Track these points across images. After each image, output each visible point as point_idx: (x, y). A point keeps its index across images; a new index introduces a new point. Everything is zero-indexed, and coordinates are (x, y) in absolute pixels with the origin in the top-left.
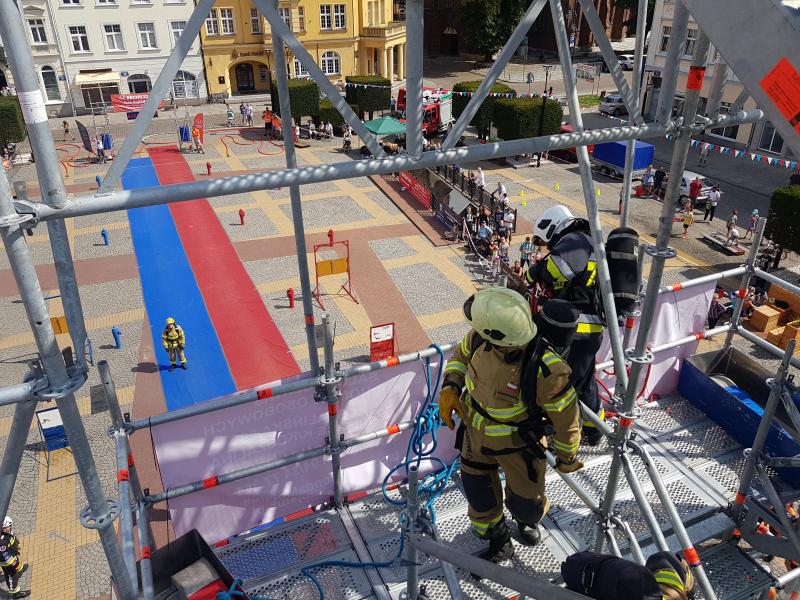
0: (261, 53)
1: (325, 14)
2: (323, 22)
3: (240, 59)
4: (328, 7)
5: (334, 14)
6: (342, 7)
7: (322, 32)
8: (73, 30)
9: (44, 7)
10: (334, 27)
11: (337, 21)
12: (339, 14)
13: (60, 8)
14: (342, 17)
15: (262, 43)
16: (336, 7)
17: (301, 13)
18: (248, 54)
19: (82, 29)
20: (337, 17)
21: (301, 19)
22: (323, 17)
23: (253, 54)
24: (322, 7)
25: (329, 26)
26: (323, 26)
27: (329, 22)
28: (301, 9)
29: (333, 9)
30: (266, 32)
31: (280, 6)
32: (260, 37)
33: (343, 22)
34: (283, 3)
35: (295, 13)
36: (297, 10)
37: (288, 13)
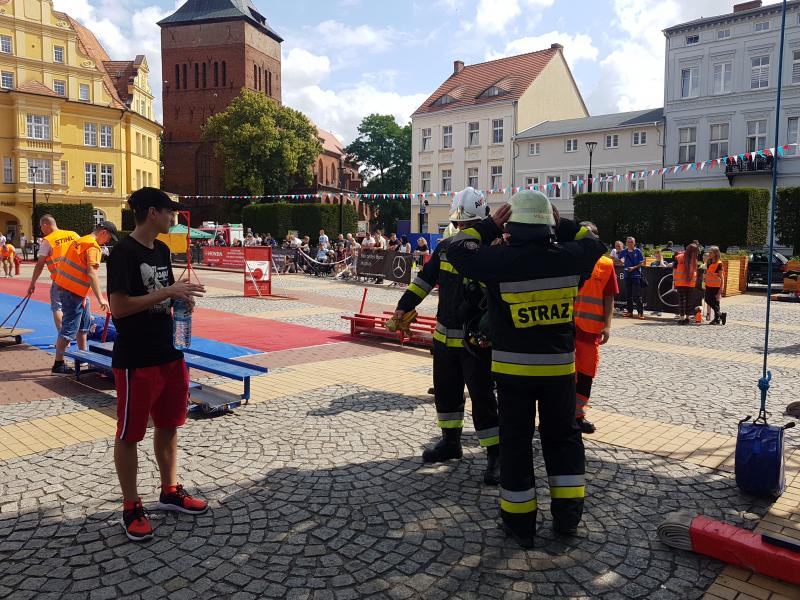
0: (12, 204)
1: (91, 173)
2: (88, 180)
4: (94, 166)
5: (100, 173)
6: (110, 167)
7: (85, 189)
10: (100, 185)
11: (104, 181)
12: (106, 174)
14: (110, 177)
15: (14, 192)
16: (103, 167)
17: (63, 169)
20: (103, 176)
21: (63, 174)
22: (88, 175)
24: (88, 166)
25: (94, 184)
26: (88, 184)
27: (94, 180)
28: (64, 164)
29: (99, 168)
30: (22, 180)
31: (40, 157)
32: (13, 185)
33: (110, 182)
34: (44, 154)
35: (57, 165)
36: (59, 163)
37: (49, 165)
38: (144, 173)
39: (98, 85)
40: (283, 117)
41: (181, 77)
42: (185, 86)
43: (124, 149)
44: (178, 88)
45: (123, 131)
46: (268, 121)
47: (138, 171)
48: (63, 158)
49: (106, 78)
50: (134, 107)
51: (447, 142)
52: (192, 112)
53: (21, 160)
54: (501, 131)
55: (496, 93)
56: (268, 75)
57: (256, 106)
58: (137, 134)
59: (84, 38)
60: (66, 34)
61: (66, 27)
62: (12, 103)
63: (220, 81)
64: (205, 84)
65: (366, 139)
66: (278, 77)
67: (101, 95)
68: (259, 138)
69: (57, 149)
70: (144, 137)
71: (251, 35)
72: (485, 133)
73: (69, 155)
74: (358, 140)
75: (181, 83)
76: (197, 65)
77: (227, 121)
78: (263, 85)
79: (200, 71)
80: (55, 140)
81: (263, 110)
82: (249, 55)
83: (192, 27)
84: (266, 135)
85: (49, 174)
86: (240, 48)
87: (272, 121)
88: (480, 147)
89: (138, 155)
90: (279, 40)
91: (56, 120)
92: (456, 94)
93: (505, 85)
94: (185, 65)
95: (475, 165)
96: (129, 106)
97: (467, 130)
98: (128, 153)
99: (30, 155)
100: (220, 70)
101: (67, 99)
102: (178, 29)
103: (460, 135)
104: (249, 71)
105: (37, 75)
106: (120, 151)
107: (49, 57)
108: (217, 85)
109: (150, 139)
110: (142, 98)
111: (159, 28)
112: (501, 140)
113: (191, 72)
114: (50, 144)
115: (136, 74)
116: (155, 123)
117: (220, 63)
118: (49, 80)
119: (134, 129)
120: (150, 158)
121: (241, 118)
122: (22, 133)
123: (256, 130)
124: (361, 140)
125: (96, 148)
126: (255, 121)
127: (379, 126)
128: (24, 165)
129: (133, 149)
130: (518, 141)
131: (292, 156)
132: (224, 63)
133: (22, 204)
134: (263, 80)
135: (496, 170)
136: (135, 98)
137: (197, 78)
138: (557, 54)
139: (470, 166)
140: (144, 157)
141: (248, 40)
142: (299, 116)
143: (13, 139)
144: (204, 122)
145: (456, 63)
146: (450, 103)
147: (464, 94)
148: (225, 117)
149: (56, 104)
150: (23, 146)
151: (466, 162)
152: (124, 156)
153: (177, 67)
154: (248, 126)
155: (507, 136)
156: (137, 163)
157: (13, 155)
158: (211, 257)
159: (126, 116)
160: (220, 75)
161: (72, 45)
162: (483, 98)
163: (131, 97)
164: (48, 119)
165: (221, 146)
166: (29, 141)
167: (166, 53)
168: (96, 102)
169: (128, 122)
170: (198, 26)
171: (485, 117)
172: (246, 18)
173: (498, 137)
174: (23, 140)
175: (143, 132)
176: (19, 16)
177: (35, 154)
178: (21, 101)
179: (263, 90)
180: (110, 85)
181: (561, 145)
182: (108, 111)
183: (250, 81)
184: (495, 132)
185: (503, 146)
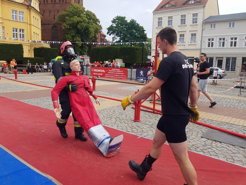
1: (15, 32)
2: (14, 35)
4: (16, 29)
5: (18, 33)
6: (23, 30)
7: (13, 39)
10: (19, 38)
11: (20, 36)
12: (22, 33)
16: (20, 30)
20: (20, 34)
21: (3, 32)
24: (13, 29)
25: (17, 37)
26: (14, 37)
29: (18, 30)
33: (23, 36)
35: (1, 29)
36: (1, 27)
38: (36, 33)
40: (88, 15)
42: (47, 2)
43: (29, 23)
44: (44, 2)
47: (34, 32)
48: (3, 25)
50: (32, 5)
51: (170, 23)
52: (50, 12)
54: (197, 19)
55: (193, 3)
57: (78, 9)
58: (34, 17)
64: (55, 1)
65: (115, 25)
68: (81, 22)
70: (36, 18)
73: (5, 24)
74: (112, 25)
81: (81, 11)
88: (186, 25)
89: (34, 26)
95: (183, 33)
96: (30, 4)
106: (27, 23)
108: (60, 1)
109: (38, 20)
110: (35, 2)
112: (196, 22)
116: (40, 13)
120: (38, 28)
123: (79, 19)
124: (113, 25)
125: (17, 21)
126: (78, 15)
127: (120, 20)
129: (32, 23)
130: (205, 23)
131: (92, 30)
134: (77, 1)
135: (194, 35)
136: (32, 1)
139: (181, 33)
140: (36, 27)
142: (94, 15)
144: (55, 16)
151: (179, 32)
152: (29, 25)
154: (76, 17)
155: (200, 21)
156: (34, 29)
159: (29, 8)
162: (186, 5)
165: (65, 25)
168: (17, 1)
169: (30, 11)
171: (189, 13)
173: (195, 21)
181: (227, 24)
182: (22, 6)
184: (193, 19)
185: (197, 25)
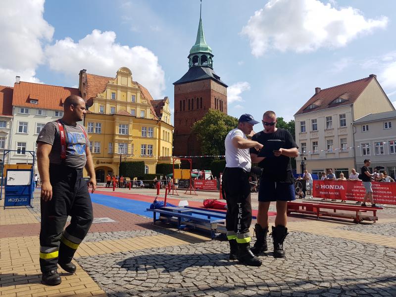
0: (110, 163)
1: (143, 148)
2: (142, 152)
3: (100, 165)
4: (145, 146)
5: (147, 149)
6: (152, 146)
7: (141, 156)
8: (19, 144)
9: (8, 132)
10: (147, 154)
11: (149, 152)
12: (150, 149)
13: (16, 134)
15: (112, 157)
16: (149, 146)
17: (132, 147)
18: (105, 163)
19: (24, 144)
20: (149, 150)
21: (132, 150)
22: (142, 150)
23: (107, 163)
24: (142, 145)
25: (144, 154)
26: (142, 154)
27: (145, 152)
28: (133, 145)
29: (147, 147)
30: (115, 152)
31: (123, 142)
32: (112, 155)
33: (151, 152)
34: (125, 141)
35: (130, 146)
36: (131, 144)
37: (127, 146)
38: (166, 148)
39: (148, 111)
40: (229, 121)
41: (182, 106)
42: (184, 110)
43: (158, 138)
44: (181, 110)
45: (158, 129)
46: (221, 122)
47: (163, 147)
48: (133, 142)
49: (152, 107)
50: (163, 119)
51: (315, 128)
52: (187, 121)
53: (116, 144)
54: (345, 120)
55: (340, 101)
56: (221, 102)
57: (216, 116)
58: (164, 131)
59: (143, 91)
60: (137, 90)
61: (137, 87)
62: (114, 119)
63: (199, 107)
64: (193, 108)
66: (226, 103)
67: (149, 114)
68: (217, 131)
69: (130, 139)
70: (166, 132)
71: (214, 85)
72: (336, 122)
73: (135, 141)
75: (182, 108)
76: (189, 100)
77: (202, 124)
78: (219, 107)
79: (191, 102)
80: (130, 134)
81: (219, 118)
82: (213, 94)
83: (188, 84)
84: (221, 129)
85: (127, 149)
86: (209, 91)
87: (223, 123)
88: (333, 129)
89: (163, 140)
90: (226, 86)
91: (131, 126)
92: (318, 103)
93: (345, 97)
94: (184, 101)
95: (331, 139)
96: (161, 119)
97: (325, 121)
98: (159, 139)
99: (119, 141)
100: (199, 101)
101: (135, 117)
102: (182, 85)
103: (321, 124)
104: (213, 101)
105: (124, 108)
106: (156, 139)
107: (130, 100)
108: (198, 108)
109: (169, 133)
110: (166, 115)
111: (174, 86)
112: (345, 125)
113: (187, 103)
114: (128, 136)
115: (164, 105)
116: (171, 126)
117: (199, 99)
118: (129, 109)
119: (162, 129)
120: (168, 142)
121: (209, 122)
122: (117, 133)
123: (216, 127)
125: (146, 138)
126: (216, 123)
128: (117, 146)
129: (162, 138)
130: (355, 124)
132: (201, 98)
133: (115, 163)
134: (219, 105)
136: (163, 115)
137: (189, 105)
138: (373, 80)
139: (328, 139)
140: (166, 141)
141: (212, 87)
143: (113, 135)
144: (192, 125)
145: (316, 89)
146: (315, 108)
147: (322, 103)
148: (202, 122)
149: (131, 119)
150: (117, 138)
151: (326, 137)
152: (157, 141)
153: (181, 101)
154: (212, 125)
155: (349, 122)
156: (163, 144)
157: (113, 142)
158: (197, 185)
159: (159, 123)
160: (199, 104)
161: (139, 94)
162: (332, 104)
163: (161, 115)
164: (128, 125)
165: (200, 135)
166: (120, 136)
167: (176, 96)
168: (147, 118)
169: (160, 126)
170: (190, 83)
171: (335, 114)
172: (211, 78)
173: (343, 123)
174: (117, 135)
175: (166, 130)
176: (119, 84)
177: (122, 140)
178: (117, 118)
179: (219, 109)
180: (153, 110)
181: (382, 125)
182: (152, 121)
183: (213, 105)
184: (341, 121)
185: (346, 128)
